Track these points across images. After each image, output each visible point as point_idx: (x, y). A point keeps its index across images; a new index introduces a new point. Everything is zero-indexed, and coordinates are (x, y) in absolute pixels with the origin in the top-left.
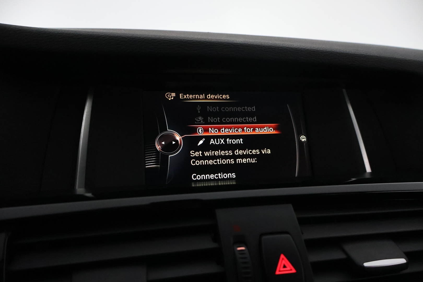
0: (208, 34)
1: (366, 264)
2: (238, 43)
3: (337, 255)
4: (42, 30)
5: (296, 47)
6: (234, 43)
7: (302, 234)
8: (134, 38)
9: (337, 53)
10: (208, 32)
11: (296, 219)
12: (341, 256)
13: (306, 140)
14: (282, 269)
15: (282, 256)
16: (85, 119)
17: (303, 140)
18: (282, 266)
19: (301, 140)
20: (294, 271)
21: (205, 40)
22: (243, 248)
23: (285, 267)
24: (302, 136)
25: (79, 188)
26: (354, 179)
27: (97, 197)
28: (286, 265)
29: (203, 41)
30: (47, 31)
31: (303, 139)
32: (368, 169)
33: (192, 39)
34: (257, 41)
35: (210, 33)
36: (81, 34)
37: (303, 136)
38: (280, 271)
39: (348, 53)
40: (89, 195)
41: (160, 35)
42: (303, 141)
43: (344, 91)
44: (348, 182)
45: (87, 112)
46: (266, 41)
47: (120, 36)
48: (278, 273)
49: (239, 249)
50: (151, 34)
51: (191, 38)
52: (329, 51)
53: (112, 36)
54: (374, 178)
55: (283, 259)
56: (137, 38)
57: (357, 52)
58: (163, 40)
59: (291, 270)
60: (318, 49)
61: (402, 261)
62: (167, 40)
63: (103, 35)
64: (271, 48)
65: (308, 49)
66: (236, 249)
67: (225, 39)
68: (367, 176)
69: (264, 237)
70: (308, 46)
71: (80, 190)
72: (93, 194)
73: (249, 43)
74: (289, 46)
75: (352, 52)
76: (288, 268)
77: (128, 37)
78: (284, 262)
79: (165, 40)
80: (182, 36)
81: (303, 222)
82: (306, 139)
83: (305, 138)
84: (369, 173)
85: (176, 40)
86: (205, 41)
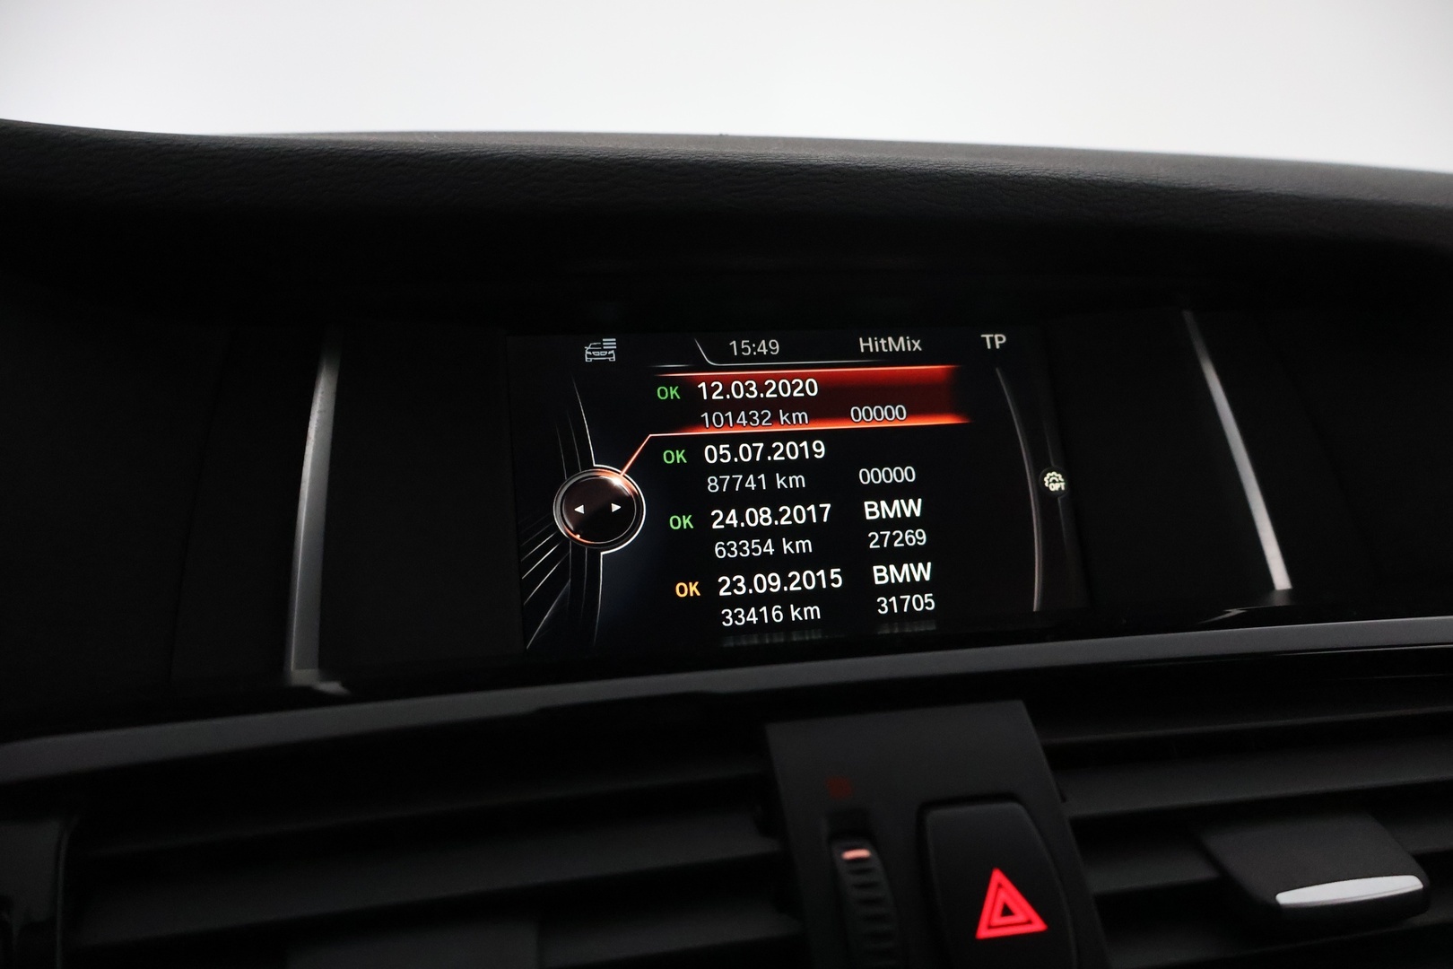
0: (722, 139)
1: (1286, 898)
2: (824, 166)
3: (1186, 870)
4: (166, 139)
5: (1020, 173)
6: (811, 165)
7: (1064, 800)
8: (475, 158)
9: (1160, 187)
10: (721, 135)
11: (1041, 752)
12: (1196, 871)
13: (1065, 486)
14: (997, 920)
15: (997, 876)
16: (316, 436)
17: (1054, 487)
18: (999, 909)
19: (1048, 488)
20: (1038, 926)
21: (711, 159)
22: (863, 853)
23: (1007, 911)
24: (1049, 475)
25: (299, 666)
26: (1235, 612)
27: (360, 692)
28: (1012, 906)
29: (704, 161)
30: (183, 143)
31: (1055, 482)
32: (1281, 579)
33: (669, 157)
34: (887, 156)
35: (727, 136)
36: (298, 150)
37: (1054, 473)
38: (990, 927)
39: (1195, 189)
40: (333, 687)
41: (561, 144)
42: (1056, 491)
43: (1188, 316)
44: (1215, 621)
45: (320, 412)
46: (919, 158)
47: (427, 153)
48: (983, 933)
49: (850, 855)
50: (529, 144)
51: (666, 152)
52: (1131, 184)
53: (400, 154)
54: (1302, 606)
55: (1000, 886)
56: (486, 156)
57: (1225, 185)
58: (570, 161)
59: (1029, 922)
60: (1095, 178)
61: (1408, 883)
62: (585, 162)
63: (369, 151)
64: (937, 177)
65: (1059, 180)
66: (840, 854)
67: (780, 152)
68: (1278, 601)
69: (935, 815)
70: (1063, 169)
71: (301, 672)
72: (344, 685)
73: (860, 164)
74: (994, 169)
75: (1211, 184)
76: (1020, 918)
77: (452, 154)
78: (1003, 896)
79: (577, 162)
80: (635, 147)
81: (1063, 760)
82: (1063, 484)
83: (1060, 482)
84: (1284, 591)
85: (614, 160)
86: (713, 162)
